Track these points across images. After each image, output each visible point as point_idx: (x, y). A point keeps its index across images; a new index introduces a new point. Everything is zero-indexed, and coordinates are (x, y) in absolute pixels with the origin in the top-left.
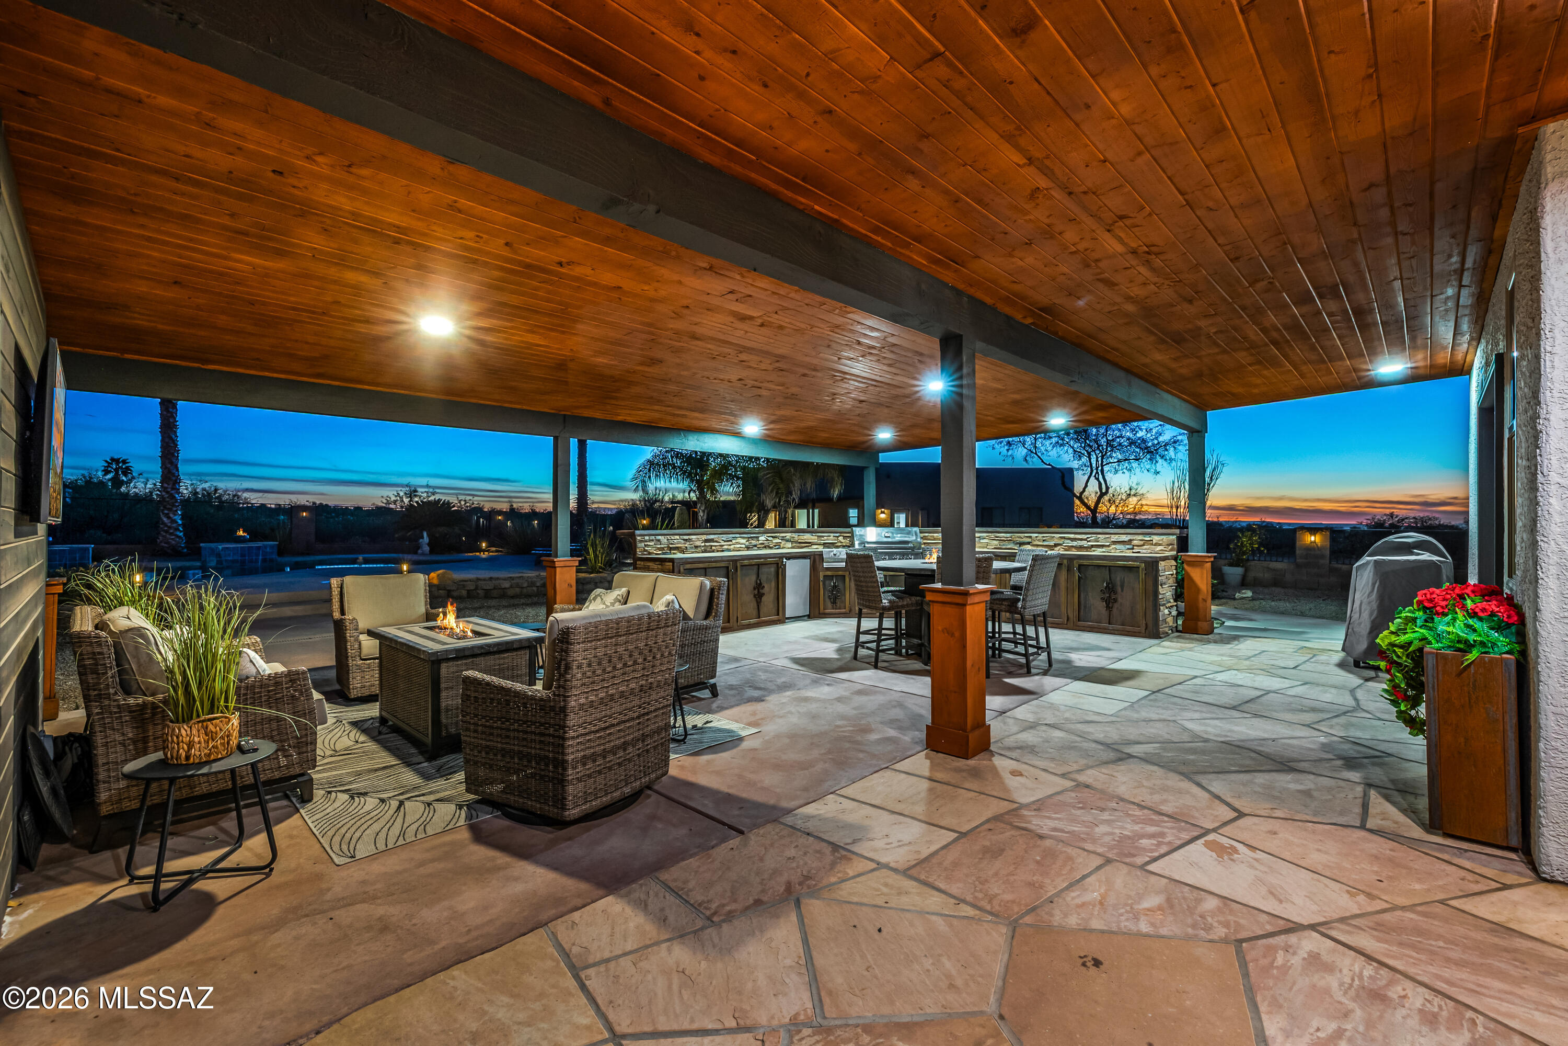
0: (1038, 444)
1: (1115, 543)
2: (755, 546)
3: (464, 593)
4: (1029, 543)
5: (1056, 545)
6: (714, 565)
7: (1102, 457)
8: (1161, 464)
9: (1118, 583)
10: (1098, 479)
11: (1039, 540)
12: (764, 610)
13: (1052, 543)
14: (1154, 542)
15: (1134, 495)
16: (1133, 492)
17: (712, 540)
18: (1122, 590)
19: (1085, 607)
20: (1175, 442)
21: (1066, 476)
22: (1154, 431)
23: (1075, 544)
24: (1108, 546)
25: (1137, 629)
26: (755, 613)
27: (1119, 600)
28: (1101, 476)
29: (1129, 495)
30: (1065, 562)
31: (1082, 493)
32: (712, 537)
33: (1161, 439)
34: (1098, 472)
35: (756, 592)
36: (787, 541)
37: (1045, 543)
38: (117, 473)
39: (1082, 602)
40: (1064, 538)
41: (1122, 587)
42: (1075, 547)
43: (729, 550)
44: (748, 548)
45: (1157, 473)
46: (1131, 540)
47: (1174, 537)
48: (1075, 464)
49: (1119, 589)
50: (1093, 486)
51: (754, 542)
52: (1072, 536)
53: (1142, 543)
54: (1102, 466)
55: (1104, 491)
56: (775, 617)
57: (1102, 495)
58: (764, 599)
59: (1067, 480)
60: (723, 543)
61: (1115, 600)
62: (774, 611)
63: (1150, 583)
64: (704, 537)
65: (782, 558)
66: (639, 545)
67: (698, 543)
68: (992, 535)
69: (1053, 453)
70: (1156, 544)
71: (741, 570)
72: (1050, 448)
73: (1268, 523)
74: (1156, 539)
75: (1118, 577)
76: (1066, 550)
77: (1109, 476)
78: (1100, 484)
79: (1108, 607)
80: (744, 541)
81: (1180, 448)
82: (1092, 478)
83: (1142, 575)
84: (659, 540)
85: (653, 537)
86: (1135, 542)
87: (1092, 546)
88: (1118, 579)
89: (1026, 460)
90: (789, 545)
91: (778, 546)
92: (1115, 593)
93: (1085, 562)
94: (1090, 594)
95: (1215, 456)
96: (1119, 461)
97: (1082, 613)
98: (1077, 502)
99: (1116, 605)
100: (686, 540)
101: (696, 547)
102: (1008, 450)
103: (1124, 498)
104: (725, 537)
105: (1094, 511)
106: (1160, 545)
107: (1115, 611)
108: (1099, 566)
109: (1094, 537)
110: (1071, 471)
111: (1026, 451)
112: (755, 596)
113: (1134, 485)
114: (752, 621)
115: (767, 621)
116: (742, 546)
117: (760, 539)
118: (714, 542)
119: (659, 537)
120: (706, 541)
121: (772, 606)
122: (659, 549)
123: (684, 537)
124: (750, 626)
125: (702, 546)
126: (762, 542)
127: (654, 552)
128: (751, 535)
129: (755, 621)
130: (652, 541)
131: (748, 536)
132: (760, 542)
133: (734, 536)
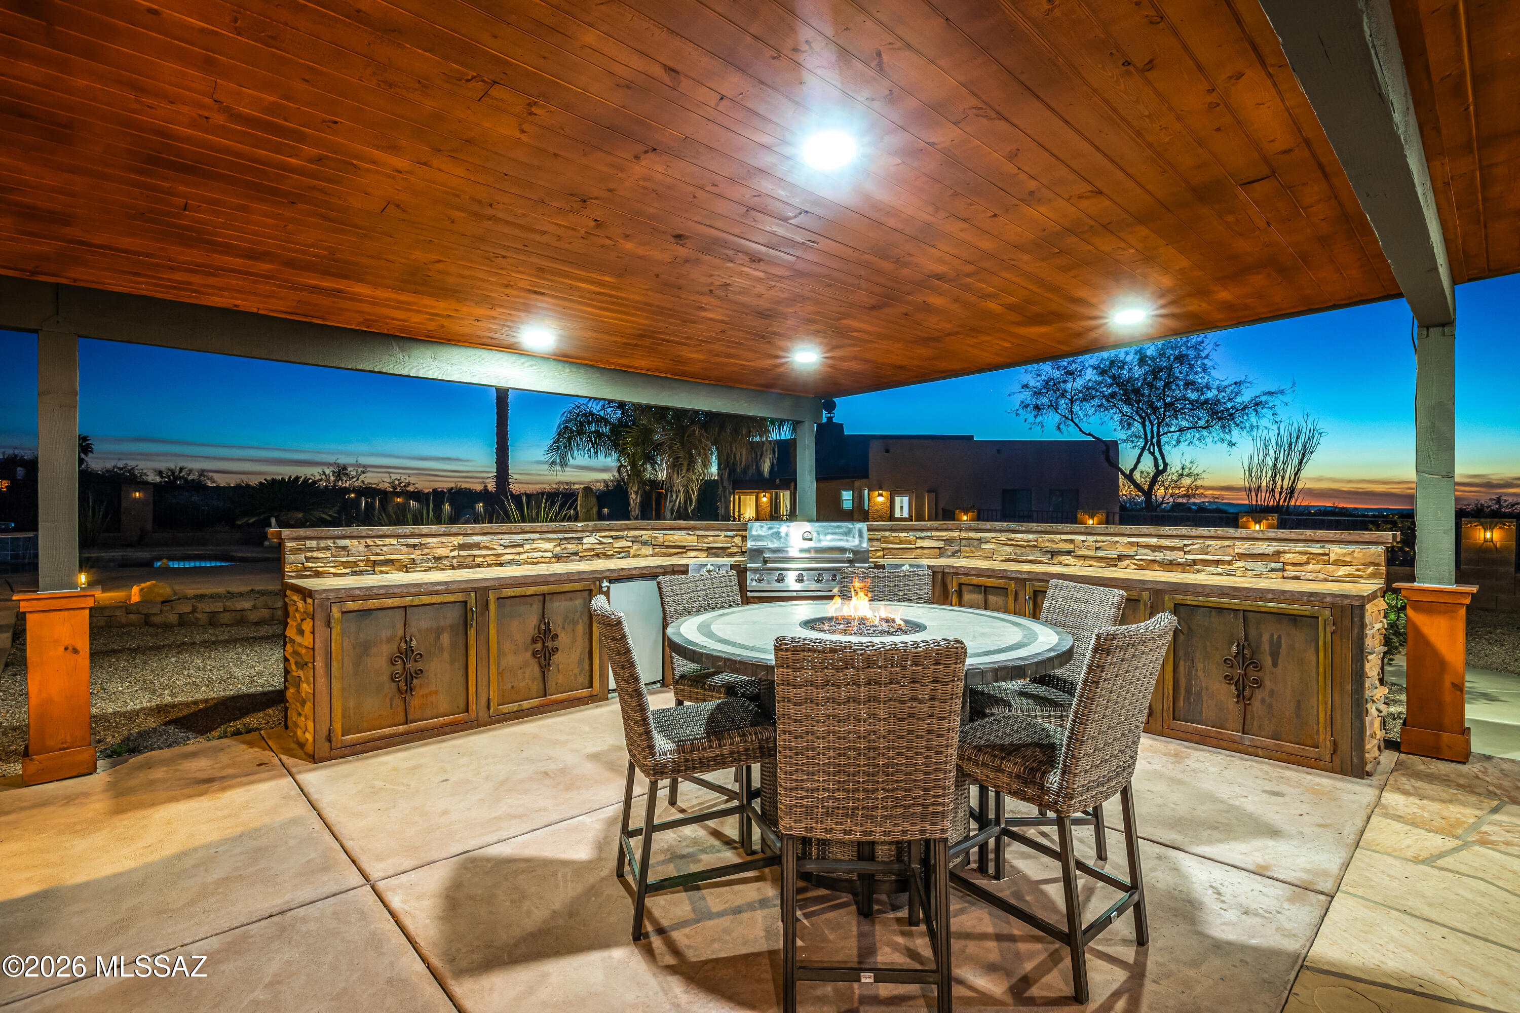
0: (1076, 408)
1: (1242, 556)
2: (576, 554)
3: (172, 618)
4: (1069, 553)
5: (1121, 558)
6: (426, 599)
7: (1159, 424)
8: (1236, 434)
9: (1266, 647)
10: (1153, 454)
11: (1088, 548)
12: (556, 678)
13: (1114, 554)
14: (1333, 557)
15: (1188, 475)
16: (1186, 472)
17: (477, 546)
18: (1275, 664)
19: (1188, 691)
20: (1257, 404)
21: (1109, 450)
22: (1228, 390)
23: (1159, 556)
24: (1229, 563)
25: (1312, 752)
26: (536, 686)
27: (1268, 683)
28: (1156, 450)
29: (1182, 475)
30: (1145, 596)
31: (1132, 471)
33: (1238, 400)
34: (1152, 444)
35: (539, 646)
36: (645, 543)
37: (1100, 554)
39: (1183, 682)
40: (1138, 544)
41: (1275, 655)
42: (1160, 563)
43: (513, 563)
44: (558, 558)
45: (1232, 444)
46: (1278, 553)
47: (1380, 549)
48: (1121, 435)
49: (1268, 661)
50: (1147, 464)
51: (571, 547)
52: (1153, 541)
53: (1304, 558)
54: (1159, 436)
55: (1161, 468)
56: (584, 692)
57: (1159, 473)
58: (558, 658)
59: (1111, 453)
60: (500, 550)
61: (1259, 683)
62: (583, 679)
63: (1346, 653)
64: (460, 540)
65: (601, 580)
66: (290, 558)
67: (442, 552)
68: (1002, 537)
69: (1095, 419)
70: (1336, 563)
71: (499, 606)
72: (1090, 413)
73: (1343, 508)
74: (1336, 551)
75: (1266, 635)
76: (1141, 568)
77: (1166, 449)
78: (1156, 460)
79: (1240, 695)
80: (549, 546)
81: (1264, 411)
82: (1146, 453)
83: (1324, 634)
84: (344, 548)
85: (330, 543)
86: (1288, 557)
87: (1195, 562)
88: (1266, 638)
89: (1058, 428)
90: (649, 550)
91: (625, 553)
92: (1258, 667)
93: (1190, 600)
94: (1200, 666)
95: (1309, 423)
96: (1181, 430)
97: (1181, 703)
98: (1122, 480)
99: (1259, 695)
100: (414, 546)
101: (438, 559)
102: (1036, 417)
103: (1175, 478)
104: (507, 539)
105: (1148, 494)
106: (1346, 564)
107: (1256, 704)
108: (1220, 610)
109: (1198, 545)
110: (1115, 444)
111: (1059, 417)
112: (535, 654)
113: (1187, 464)
114: (526, 704)
115: (562, 701)
116: (546, 554)
117: (585, 541)
118: (480, 549)
119: (346, 542)
120: (462, 547)
121: (576, 671)
122: (344, 565)
123: (411, 541)
124: (519, 715)
125: (454, 557)
126: (589, 546)
127: (332, 570)
128: (567, 536)
129: (535, 702)
130: (327, 548)
131: (561, 536)
132: (585, 547)
133: (527, 536)
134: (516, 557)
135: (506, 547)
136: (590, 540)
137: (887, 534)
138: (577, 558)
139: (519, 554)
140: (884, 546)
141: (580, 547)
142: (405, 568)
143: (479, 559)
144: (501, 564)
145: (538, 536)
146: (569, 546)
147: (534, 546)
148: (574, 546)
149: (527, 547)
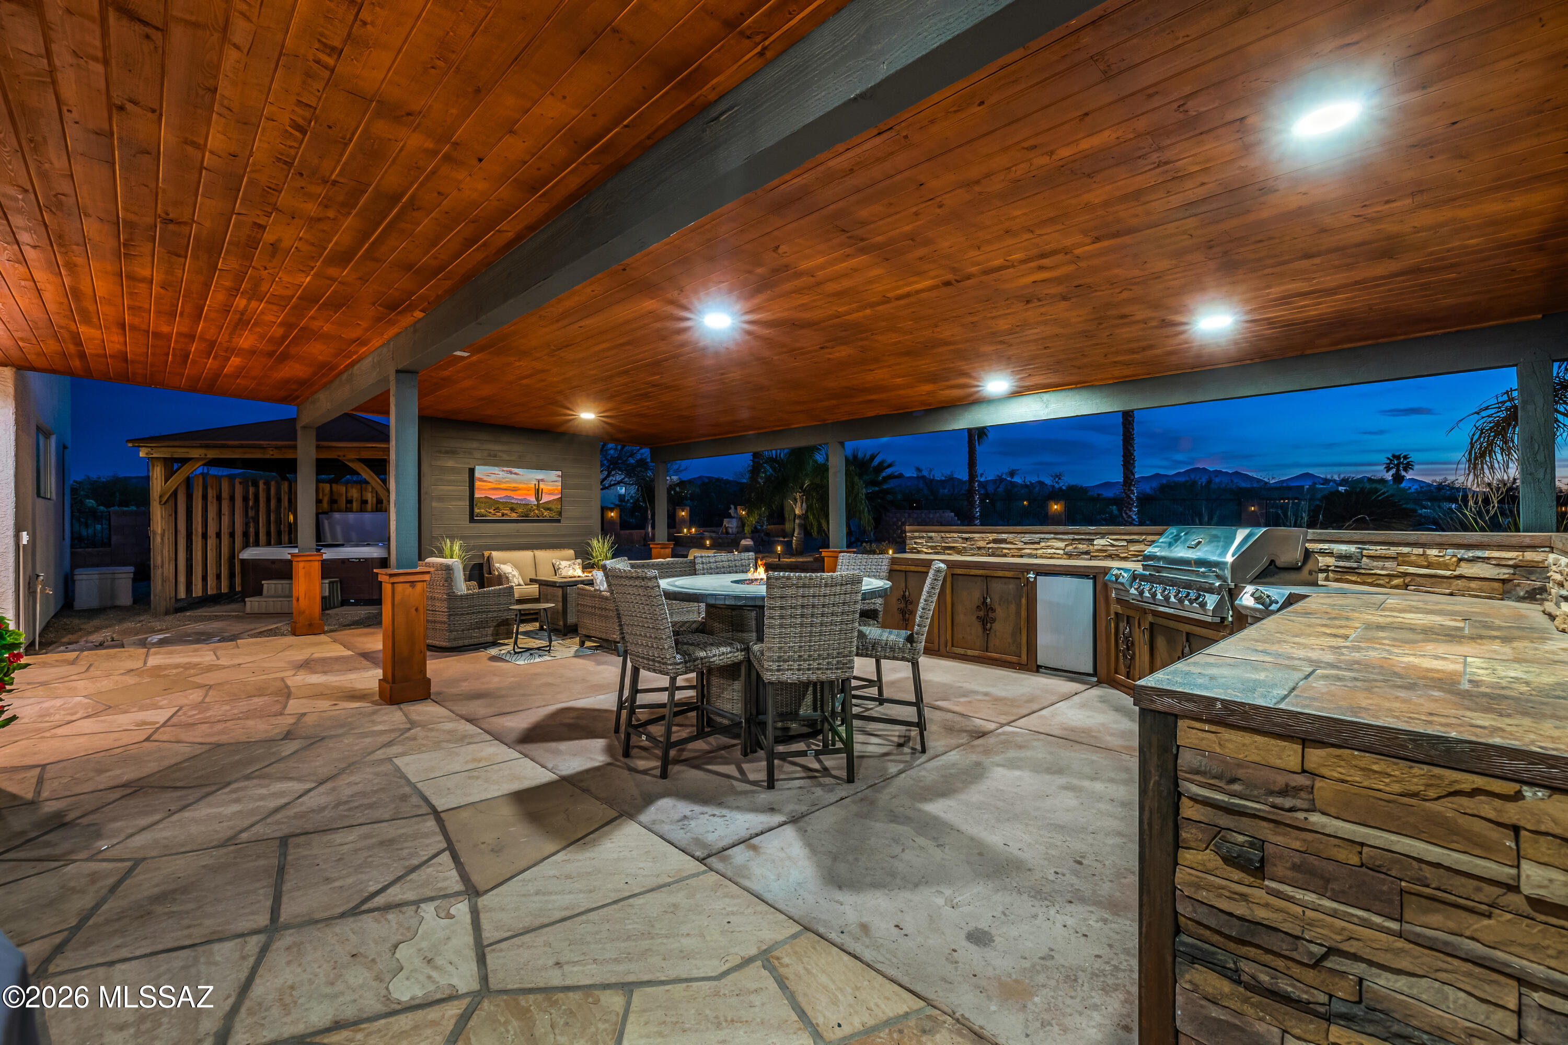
2: (1087, 553)
12: (994, 641)
26: (979, 642)
32: (1004, 536)
35: (982, 614)
38: (1398, 470)
43: (1030, 556)
44: (1069, 556)
51: (1083, 547)
56: (1013, 659)
58: (996, 626)
60: (1020, 545)
64: (995, 536)
65: (1028, 572)
67: (982, 544)
71: (954, 580)
80: (1061, 545)
84: (931, 538)
85: (925, 534)
100: (966, 539)
101: (979, 548)
104: (1027, 538)
112: (979, 619)
114: (970, 652)
115: (996, 660)
116: (1058, 551)
117: (1095, 543)
118: (1008, 543)
119: (933, 534)
120: (995, 541)
121: (1010, 640)
122: (932, 547)
123: (965, 535)
124: (964, 658)
125: (989, 548)
126: (1099, 547)
127: (925, 550)
128: (1076, 537)
129: (976, 653)
130: (923, 537)
131: (1071, 537)
132: (1096, 547)
133: (1043, 536)
134: (1035, 552)
135: (1025, 543)
136: (1100, 542)
137: (1406, 550)
138: (1088, 557)
139: (1036, 549)
140: (1402, 569)
141: (1091, 547)
142: (959, 552)
143: (1005, 551)
144: (1021, 556)
145: (1052, 536)
146: (1080, 546)
147: (1049, 544)
148: (1085, 546)
149: (1043, 544)
